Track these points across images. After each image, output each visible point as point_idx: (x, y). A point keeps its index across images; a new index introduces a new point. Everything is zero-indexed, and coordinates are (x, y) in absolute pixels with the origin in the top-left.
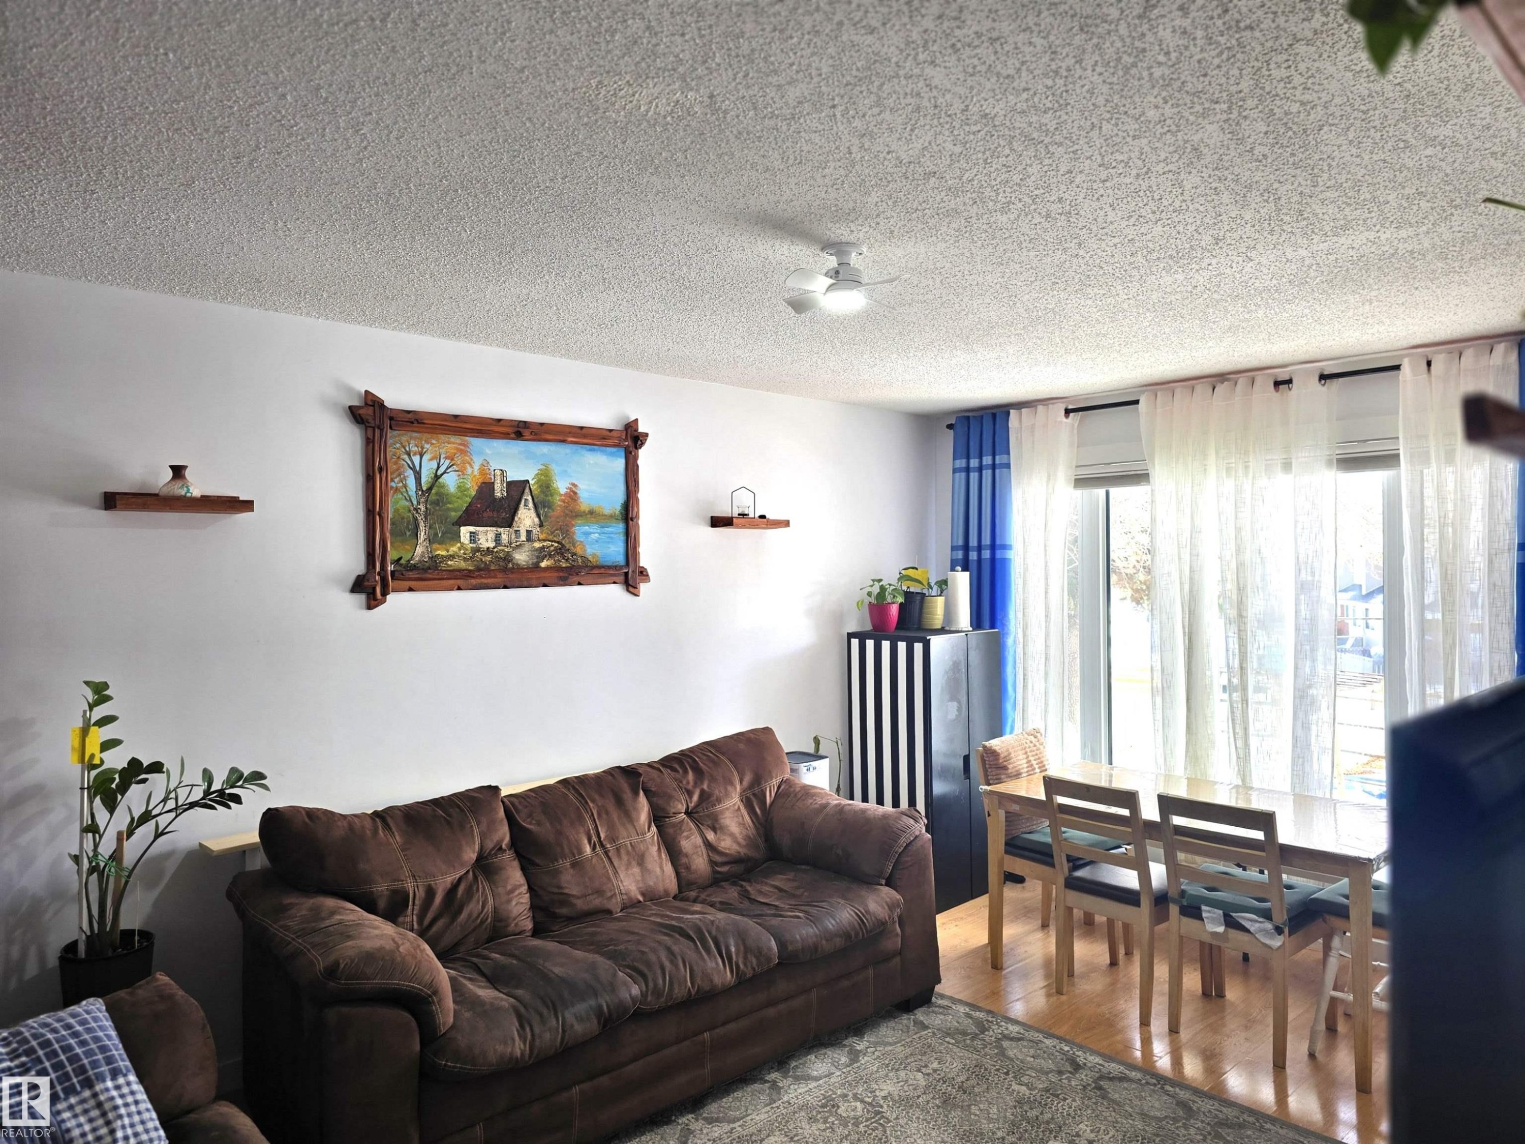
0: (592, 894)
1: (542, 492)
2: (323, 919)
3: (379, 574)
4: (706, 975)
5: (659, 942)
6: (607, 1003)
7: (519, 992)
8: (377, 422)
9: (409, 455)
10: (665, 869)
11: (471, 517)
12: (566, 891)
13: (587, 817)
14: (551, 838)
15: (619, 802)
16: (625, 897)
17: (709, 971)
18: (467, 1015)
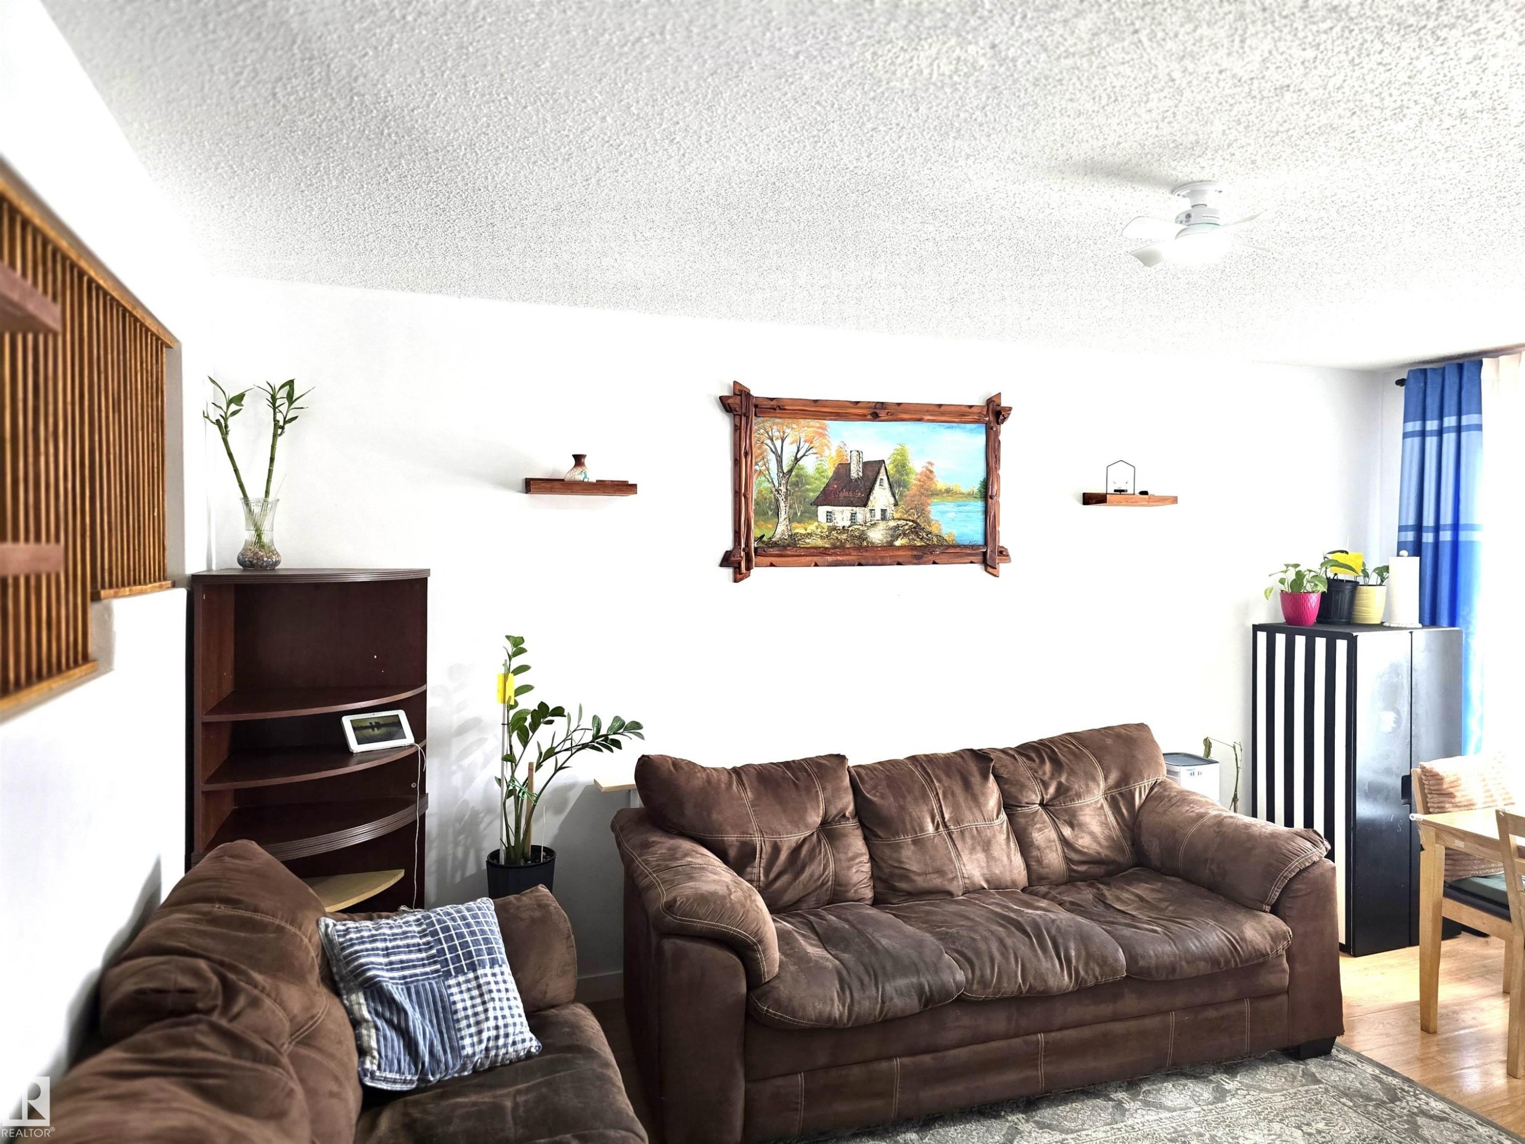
0: (933, 873)
1: (898, 471)
2: (677, 859)
3: (744, 550)
4: (1040, 976)
5: (992, 932)
6: (928, 981)
7: (846, 956)
8: (744, 411)
9: (772, 440)
10: (1013, 859)
11: (828, 497)
12: (907, 866)
13: (932, 796)
14: (894, 811)
15: (967, 785)
16: (967, 881)
17: (1043, 971)
18: (792, 968)
